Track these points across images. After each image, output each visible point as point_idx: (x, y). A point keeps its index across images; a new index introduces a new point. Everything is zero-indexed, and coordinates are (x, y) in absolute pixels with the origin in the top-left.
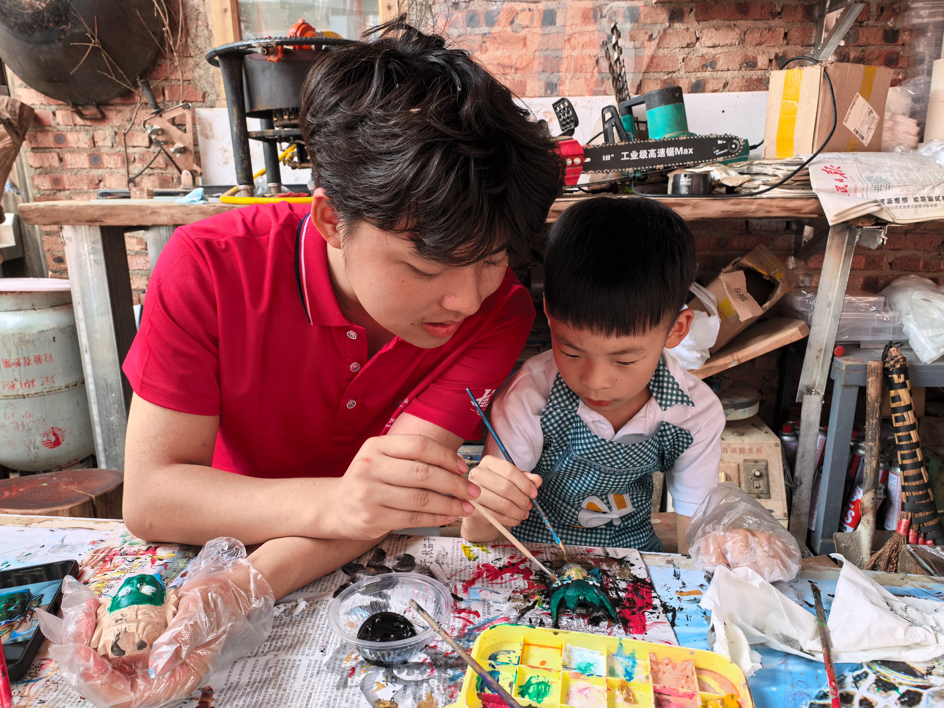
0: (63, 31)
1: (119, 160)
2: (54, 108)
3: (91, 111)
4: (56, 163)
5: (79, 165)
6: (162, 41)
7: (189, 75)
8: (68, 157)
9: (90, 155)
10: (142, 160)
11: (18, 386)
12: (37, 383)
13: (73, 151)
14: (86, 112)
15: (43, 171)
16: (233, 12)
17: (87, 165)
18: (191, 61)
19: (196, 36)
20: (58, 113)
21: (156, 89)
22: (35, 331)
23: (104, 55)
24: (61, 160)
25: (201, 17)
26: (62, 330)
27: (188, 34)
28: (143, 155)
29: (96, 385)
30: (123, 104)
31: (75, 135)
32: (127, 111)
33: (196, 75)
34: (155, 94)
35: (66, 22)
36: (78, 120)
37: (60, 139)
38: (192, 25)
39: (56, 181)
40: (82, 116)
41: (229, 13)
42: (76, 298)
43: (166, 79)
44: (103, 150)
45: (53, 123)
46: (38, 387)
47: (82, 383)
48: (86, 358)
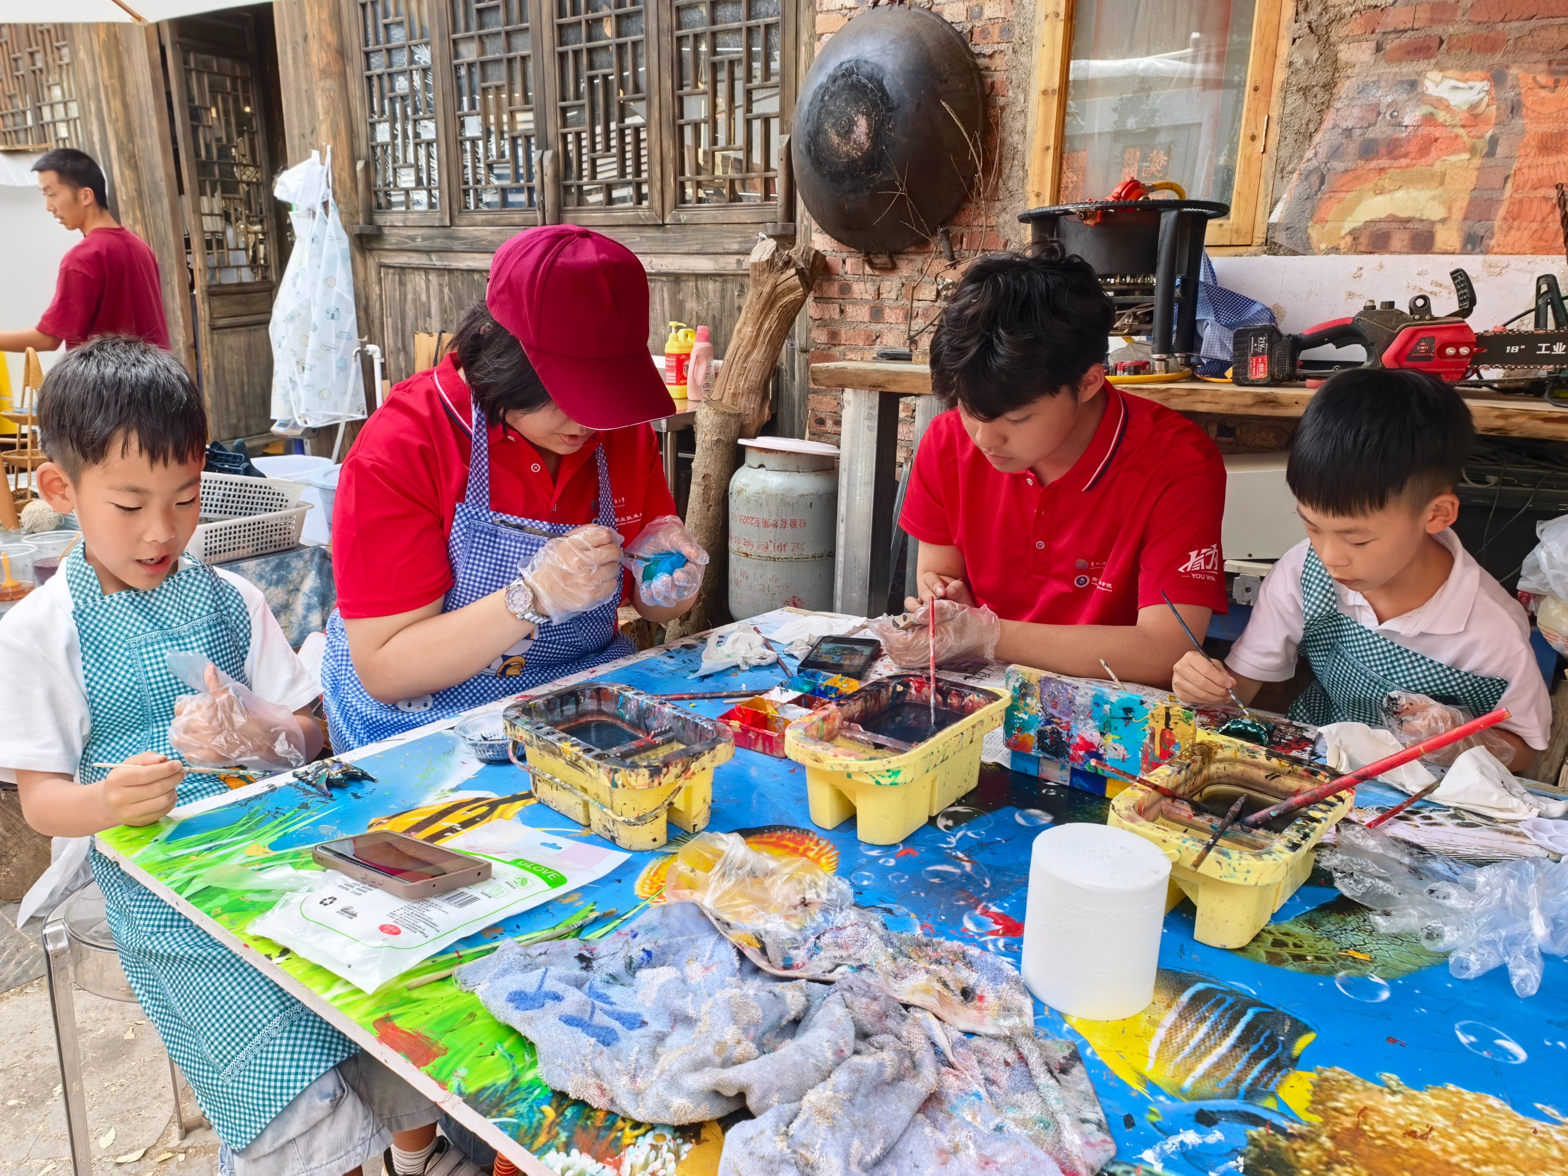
0: (873, 179)
1: (901, 314)
2: (845, 255)
3: (882, 260)
4: (836, 316)
5: (860, 319)
6: (971, 185)
7: (993, 221)
8: (850, 309)
9: (872, 308)
10: (925, 315)
11: (771, 548)
12: (789, 548)
13: (855, 302)
14: (877, 261)
15: (822, 323)
16: (1055, 149)
17: (866, 319)
18: (998, 205)
19: (1009, 177)
20: (848, 261)
21: (955, 236)
22: (795, 494)
23: (909, 202)
24: (842, 311)
25: (1018, 156)
26: (819, 496)
27: (1000, 174)
28: (927, 310)
29: (845, 557)
30: (916, 253)
31: (862, 285)
32: (919, 261)
33: (1001, 220)
34: (952, 241)
35: (877, 171)
36: (868, 269)
37: (845, 289)
38: (1007, 165)
39: (834, 335)
40: (872, 266)
41: (1051, 151)
42: (843, 465)
43: (968, 226)
44: (887, 303)
45: (841, 272)
46: (788, 553)
47: (832, 555)
48: (841, 528)
